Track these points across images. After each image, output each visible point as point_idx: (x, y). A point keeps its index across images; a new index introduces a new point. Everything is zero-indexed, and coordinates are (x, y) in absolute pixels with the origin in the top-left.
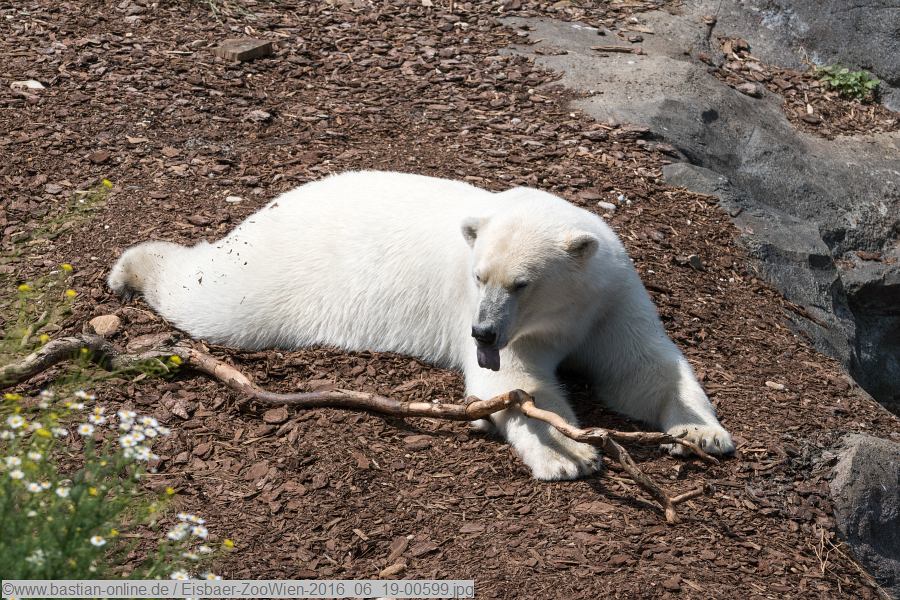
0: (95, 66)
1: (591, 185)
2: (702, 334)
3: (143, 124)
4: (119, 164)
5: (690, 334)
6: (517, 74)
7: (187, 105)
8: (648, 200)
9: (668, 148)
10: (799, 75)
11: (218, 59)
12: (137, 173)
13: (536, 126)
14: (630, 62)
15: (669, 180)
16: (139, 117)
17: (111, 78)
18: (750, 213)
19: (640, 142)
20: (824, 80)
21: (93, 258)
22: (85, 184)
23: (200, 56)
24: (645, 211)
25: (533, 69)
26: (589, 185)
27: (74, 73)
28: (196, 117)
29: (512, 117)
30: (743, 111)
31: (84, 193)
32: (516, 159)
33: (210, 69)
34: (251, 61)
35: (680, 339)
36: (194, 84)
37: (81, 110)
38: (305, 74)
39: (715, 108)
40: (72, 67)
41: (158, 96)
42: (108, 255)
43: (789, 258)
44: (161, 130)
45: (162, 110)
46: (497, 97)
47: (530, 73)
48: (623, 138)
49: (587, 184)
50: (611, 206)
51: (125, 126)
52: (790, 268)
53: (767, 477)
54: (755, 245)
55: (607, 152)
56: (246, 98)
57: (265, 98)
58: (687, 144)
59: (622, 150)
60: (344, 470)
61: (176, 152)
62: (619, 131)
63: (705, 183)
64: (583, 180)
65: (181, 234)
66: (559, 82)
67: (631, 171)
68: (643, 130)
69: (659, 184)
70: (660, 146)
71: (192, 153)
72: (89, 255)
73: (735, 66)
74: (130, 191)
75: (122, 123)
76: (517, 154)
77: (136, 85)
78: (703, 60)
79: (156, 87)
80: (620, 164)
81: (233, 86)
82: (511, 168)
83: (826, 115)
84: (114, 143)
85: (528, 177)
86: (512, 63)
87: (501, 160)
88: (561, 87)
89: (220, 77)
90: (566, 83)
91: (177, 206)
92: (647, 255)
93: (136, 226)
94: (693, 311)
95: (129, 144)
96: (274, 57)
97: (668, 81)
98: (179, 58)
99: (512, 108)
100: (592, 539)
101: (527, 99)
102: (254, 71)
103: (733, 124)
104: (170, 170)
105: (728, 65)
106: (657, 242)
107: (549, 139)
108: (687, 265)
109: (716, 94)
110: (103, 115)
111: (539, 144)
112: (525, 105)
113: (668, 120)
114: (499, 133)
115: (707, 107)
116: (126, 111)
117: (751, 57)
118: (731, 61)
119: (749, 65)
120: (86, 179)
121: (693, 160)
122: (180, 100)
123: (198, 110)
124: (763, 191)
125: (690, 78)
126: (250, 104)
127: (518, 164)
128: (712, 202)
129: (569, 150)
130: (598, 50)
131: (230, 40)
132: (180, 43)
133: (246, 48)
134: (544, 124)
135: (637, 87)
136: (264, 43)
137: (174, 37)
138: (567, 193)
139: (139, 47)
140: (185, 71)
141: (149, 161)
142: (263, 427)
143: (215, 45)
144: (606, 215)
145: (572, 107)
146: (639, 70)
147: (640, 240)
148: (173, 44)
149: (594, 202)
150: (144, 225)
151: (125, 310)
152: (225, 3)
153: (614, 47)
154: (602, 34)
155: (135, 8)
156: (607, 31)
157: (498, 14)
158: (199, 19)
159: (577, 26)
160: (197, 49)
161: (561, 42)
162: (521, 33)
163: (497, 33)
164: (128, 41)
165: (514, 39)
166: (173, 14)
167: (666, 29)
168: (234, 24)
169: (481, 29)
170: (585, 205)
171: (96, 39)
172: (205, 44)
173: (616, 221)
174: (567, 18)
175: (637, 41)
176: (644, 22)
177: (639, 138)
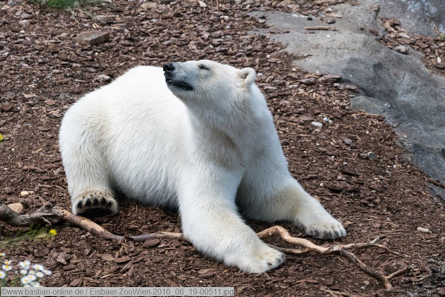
0: (2, 51)
1: (307, 112)
2: (378, 200)
3: (33, 86)
4: (19, 111)
5: (370, 200)
7: (59, 73)
8: (342, 120)
9: (353, 87)
10: (432, 39)
11: (77, 44)
12: (30, 115)
13: (272, 77)
14: (328, 36)
15: (354, 106)
16: (30, 81)
17: (12, 59)
18: (404, 125)
19: (336, 84)
21: (5, 169)
23: (66, 43)
24: (341, 127)
25: (269, 43)
28: (66, 80)
29: (257, 72)
30: (399, 63)
33: (72, 51)
34: (97, 45)
35: (364, 204)
36: (63, 60)
38: (130, 51)
39: (381, 62)
41: (41, 68)
42: (14, 166)
43: (429, 151)
44: (43, 89)
45: (44, 77)
46: (248, 61)
47: (267, 45)
48: (326, 81)
49: (304, 111)
50: (320, 125)
51: (22, 88)
52: (430, 158)
53: (420, 285)
54: (408, 145)
55: (316, 91)
56: (95, 68)
57: (106, 67)
58: (364, 84)
59: (325, 90)
61: (53, 102)
62: (323, 78)
63: (375, 108)
64: (302, 109)
65: (58, 152)
66: (285, 50)
67: (331, 102)
68: (337, 77)
69: (348, 110)
70: (348, 86)
71: (63, 103)
72: (3, 167)
73: (392, 35)
74: (26, 127)
75: (20, 86)
77: (27, 62)
78: (372, 32)
79: (39, 63)
80: (324, 98)
81: (87, 60)
84: (15, 98)
86: (256, 39)
88: (286, 53)
89: (78, 55)
90: (289, 50)
91: (55, 135)
92: (343, 154)
93: (31, 148)
94: (372, 186)
95: (25, 98)
96: (111, 41)
97: (352, 46)
98: (53, 45)
99: (257, 67)
101: (266, 61)
102: (99, 51)
103: (393, 71)
104: (50, 113)
105: (388, 35)
106: (348, 145)
107: (280, 85)
108: (367, 158)
109: (381, 53)
110: (8, 81)
111: (274, 88)
112: (265, 64)
113: (352, 70)
115: (376, 61)
116: (22, 78)
117: (402, 30)
118: (390, 32)
119: (401, 34)
121: (368, 94)
122: (54, 71)
123: (66, 76)
124: (412, 111)
125: (365, 44)
126: (98, 71)
128: (381, 119)
129: (293, 91)
130: (308, 29)
131: (84, 32)
132: (53, 35)
133: (94, 37)
134: (277, 76)
135: (333, 51)
136: (105, 33)
137: (50, 32)
138: (292, 118)
139: (28, 39)
140: (57, 52)
141: (37, 108)
142: (113, 268)
143: (75, 36)
144: (317, 130)
145: (293, 65)
146: (334, 40)
147: (338, 144)
148: (50, 36)
149: (309, 122)
150: (35, 147)
151: (26, 200)
152: (80, 10)
153: (318, 27)
154: (310, 19)
155: (25, 15)
156: (313, 17)
157: (247, 10)
158: (65, 20)
159: (295, 15)
160: (64, 38)
161: (286, 25)
162: (261, 21)
163: (246, 22)
164: (22, 35)
165: (257, 24)
166: (48, 18)
167: (349, 15)
168: (86, 22)
169: (236, 19)
170: (303, 124)
171: (2, 35)
172: (69, 36)
173: (322, 133)
174: (288, 10)
175: (332, 23)
176: (336, 11)
177: (335, 82)
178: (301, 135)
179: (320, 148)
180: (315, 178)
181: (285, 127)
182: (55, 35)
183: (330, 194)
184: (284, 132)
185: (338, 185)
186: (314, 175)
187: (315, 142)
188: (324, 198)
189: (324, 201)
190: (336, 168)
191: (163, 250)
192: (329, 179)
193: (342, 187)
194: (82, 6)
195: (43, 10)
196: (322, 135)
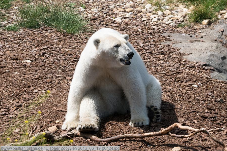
0: (46, 55)
1: (190, 80)
2: (225, 121)
3: (60, 71)
4: (54, 83)
5: (221, 122)
6: (167, 50)
7: (73, 65)
8: (207, 84)
9: (212, 68)
11: (81, 50)
12: (59, 85)
13: (173, 64)
14: (200, 44)
15: (213, 77)
16: (59, 69)
17: (50, 58)
19: (204, 67)
22: (45, 89)
23: (76, 50)
24: (206, 87)
25: (172, 48)
27: (40, 57)
29: (166, 62)
31: (45, 92)
32: (168, 74)
33: (79, 54)
35: (218, 123)
36: (74, 58)
37: (42, 68)
39: (225, 56)
40: (39, 56)
41: (64, 62)
42: (52, 109)
44: (65, 72)
45: (66, 66)
46: (162, 57)
47: (171, 49)
48: (199, 66)
49: (189, 80)
50: (196, 86)
51: (55, 72)
55: (194, 70)
58: (217, 67)
59: (199, 70)
61: (70, 78)
62: (197, 64)
63: (223, 77)
64: (188, 79)
66: (179, 51)
67: (201, 75)
68: (204, 63)
69: (210, 79)
70: (209, 68)
72: (47, 109)
74: (58, 90)
75: (54, 71)
76: (168, 73)
77: (58, 59)
78: (221, 42)
79: (63, 60)
80: (198, 74)
82: (167, 77)
84: (52, 77)
85: (172, 79)
86: (165, 46)
87: (164, 75)
88: (180, 53)
90: (181, 51)
92: (208, 100)
93: (60, 100)
94: (222, 115)
95: (57, 77)
97: (211, 49)
98: (70, 51)
99: (166, 60)
101: (170, 57)
104: (69, 83)
106: (210, 95)
107: (177, 68)
108: (219, 102)
109: (225, 51)
110: (49, 69)
111: (175, 69)
112: (170, 58)
113: (211, 60)
114: (163, 67)
115: (223, 55)
116: (55, 67)
120: (45, 88)
121: (219, 71)
122: (71, 63)
125: (217, 47)
127: (169, 75)
128: (225, 83)
129: (183, 70)
130: (190, 41)
131: (84, 45)
132: (70, 47)
134: (176, 64)
135: (202, 51)
137: (68, 45)
138: (183, 83)
139: (57, 48)
140: (72, 55)
141: (62, 81)
143: (80, 47)
144: (195, 89)
145: (183, 58)
146: (202, 46)
147: (205, 95)
148: (68, 47)
149: (191, 85)
150: (62, 100)
151: (58, 125)
152: (82, 34)
153: (195, 40)
154: (191, 36)
155: (56, 37)
156: (192, 35)
157: (161, 33)
158: (75, 39)
159: (184, 35)
160: (75, 48)
161: (179, 39)
162: (168, 38)
163: (160, 38)
164: (55, 47)
165: (166, 39)
166: (67, 38)
167: (210, 34)
168: (85, 40)
169: (156, 37)
170: (189, 86)
171: (45, 47)
172: (77, 46)
173: (198, 90)
174: (181, 32)
175: (201, 38)
176: (203, 32)
177: (203, 66)
178: (188, 91)
179: (197, 98)
180: (195, 111)
181: (180, 87)
182: (70, 46)
183: (202, 119)
184: (180, 90)
185: (206, 114)
186: (194, 110)
187: (194, 94)
188: (199, 121)
189: (199, 122)
191: (124, 147)
192: (201, 112)
193: (207, 115)
194: (83, 33)
195: (65, 35)
196: (198, 91)
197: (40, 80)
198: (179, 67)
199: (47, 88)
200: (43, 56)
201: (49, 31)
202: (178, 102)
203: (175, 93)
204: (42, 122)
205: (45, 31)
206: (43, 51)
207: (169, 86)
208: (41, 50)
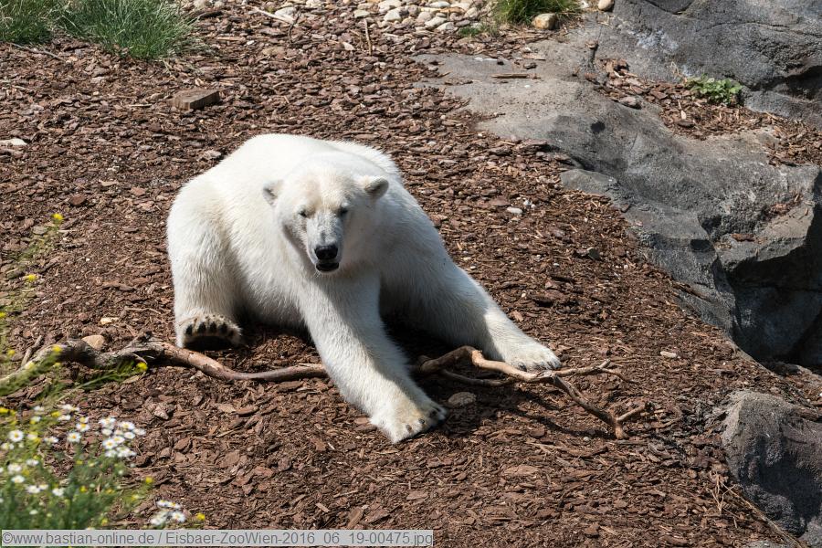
0: (68, 122)
1: (500, 194)
3: (113, 169)
4: (95, 205)
5: (593, 316)
6: (430, 103)
7: (149, 150)
8: (550, 203)
9: (564, 157)
10: (672, 86)
11: (174, 109)
12: (110, 211)
13: (449, 146)
14: (527, 86)
15: (566, 184)
16: (109, 163)
17: (83, 132)
18: (637, 209)
19: (539, 154)
20: (694, 90)
21: (78, 287)
22: (67, 224)
23: (158, 107)
24: (548, 213)
25: (444, 98)
26: (498, 194)
27: (51, 129)
28: (159, 159)
29: (428, 140)
30: (626, 120)
31: (66, 232)
32: (433, 176)
33: (167, 118)
34: (202, 109)
35: (584, 321)
36: (155, 132)
37: (59, 161)
38: (249, 116)
39: (602, 120)
40: (49, 125)
41: (124, 144)
42: (90, 283)
43: (674, 244)
44: (128, 173)
45: (128, 156)
46: (414, 124)
47: (442, 101)
48: (525, 150)
49: (496, 193)
50: (518, 211)
51: (97, 172)
52: (676, 253)
53: (666, 433)
54: (644, 235)
55: (512, 164)
56: (200, 141)
57: (216, 140)
58: (579, 153)
59: (524, 162)
60: (304, 454)
61: (143, 191)
62: (521, 146)
63: (597, 185)
64: (493, 190)
65: (152, 261)
66: (466, 108)
67: (533, 179)
68: (541, 143)
69: (558, 189)
70: (557, 156)
71: (156, 191)
72: (74, 285)
73: (617, 83)
74: (106, 227)
75: (95, 169)
76: (434, 172)
77: (104, 136)
78: (588, 79)
79: (121, 137)
80: (523, 174)
81: (188, 131)
82: (430, 184)
83: (698, 119)
84: (89, 187)
85: (445, 191)
86: (425, 93)
87: (421, 178)
88: (468, 113)
89: (176, 124)
90: (472, 108)
91: (147, 238)
92: (552, 251)
93: (113, 257)
94: (595, 296)
95: (102, 187)
96: (221, 103)
97: (561, 100)
98: (140, 110)
99: (428, 133)
100: (521, 497)
101: (440, 124)
102: (205, 117)
103: (619, 132)
104: (138, 206)
105: (611, 82)
106: (559, 239)
107: (461, 157)
108: (586, 257)
109: (602, 108)
110: (78, 163)
112: (439, 129)
113: (562, 133)
114: (418, 155)
115: (595, 119)
116: (98, 159)
117: (630, 74)
118: (613, 78)
119: (628, 81)
120: (67, 220)
121: (586, 166)
122: (143, 147)
123: (159, 154)
124: (648, 188)
125: (579, 96)
126: (204, 145)
127: (436, 180)
128: (604, 201)
129: (479, 165)
130: (499, 77)
131: (183, 92)
132: (140, 97)
133: (197, 97)
134: (456, 145)
135: (534, 107)
136: (212, 92)
137: (135, 92)
138: (480, 202)
139: (105, 103)
140: (146, 121)
141: (120, 200)
142: (234, 422)
143: (170, 97)
144: (515, 219)
145: (479, 128)
146: (535, 92)
147: (545, 238)
148: (135, 99)
149: (503, 208)
150: (119, 256)
151: (108, 330)
152: (177, 60)
153: (512, 74)
154: (501, 63)
155: (100, 70)
156: (505, 60)
157: (411, 53)
158: (155, 75)
159: (479, 59)
160: (155, 101)
161: (466, 72)
162: (432, 68)
163: (411, 70)
164: (96, 99)
165: (426, 73)
166: (132, 73)
167: (556, 55)
168: (185, 78)
169: (397, 66)
170: (496, 212)
171: (68, 99)
172: (161, 97)
173: (523, 223)
174: (470, 52)
175: (532, 68)
176: (536, 51)
177: (538, 150)
178: (493, 226)
179: (520, 245)
180: (515, 286)
181: (470, 215)
182: (142, 97)
183: (536, 309)
184: (469, 223)
185: (547, 295)
186: (512, 283)
187: (511, 235)
188: (528, 313)
189: (528, 319)
190: (544, 272)
191: (304, 395)
192: (534, 287)
193: (552, 298)
194: (179, 55)
195: (125, 61)
196: (523, 226)
197: (51, 197)
198: (467, 154)
199: (72, 221)
200: (61, 127)
201: (78, 51)
202: (466, 259)
203: (456, 233)
204: (60, 321)
205: (65, 51)
206: (61, 112)
207: (439, 211)
208: (56, 108)
